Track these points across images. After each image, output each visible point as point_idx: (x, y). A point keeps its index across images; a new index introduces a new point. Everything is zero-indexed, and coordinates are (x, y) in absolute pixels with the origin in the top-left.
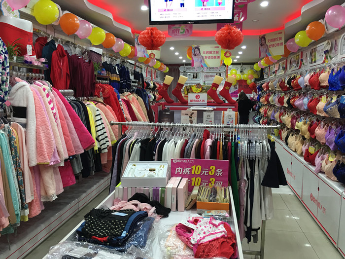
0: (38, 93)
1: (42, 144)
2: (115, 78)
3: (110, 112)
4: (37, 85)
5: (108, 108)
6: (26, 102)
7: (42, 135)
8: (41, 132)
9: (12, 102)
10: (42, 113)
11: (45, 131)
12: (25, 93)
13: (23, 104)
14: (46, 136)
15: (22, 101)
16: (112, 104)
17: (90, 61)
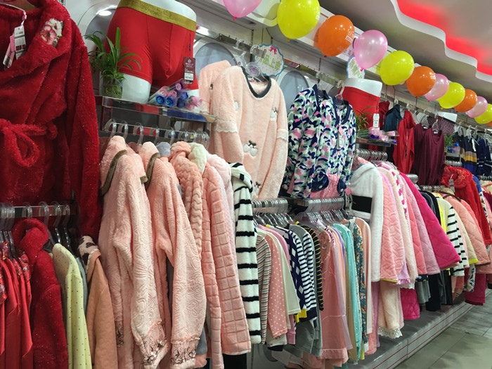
0: (387, 178)
1: (389, 251)
2: (471, 157)
3: (467, 212)
4: (384, 167)
5: (463, 205)
6: (372, 191)
7: (390, 238)
8: (390, 234)
9: (353, 189)
10: (391, 208)
11: (394, 234)
12: (372, 179)
13: (367, 194)
14: (395, 242)
15: (367, 190)
16: (469, 199)
17: (440, 132)
